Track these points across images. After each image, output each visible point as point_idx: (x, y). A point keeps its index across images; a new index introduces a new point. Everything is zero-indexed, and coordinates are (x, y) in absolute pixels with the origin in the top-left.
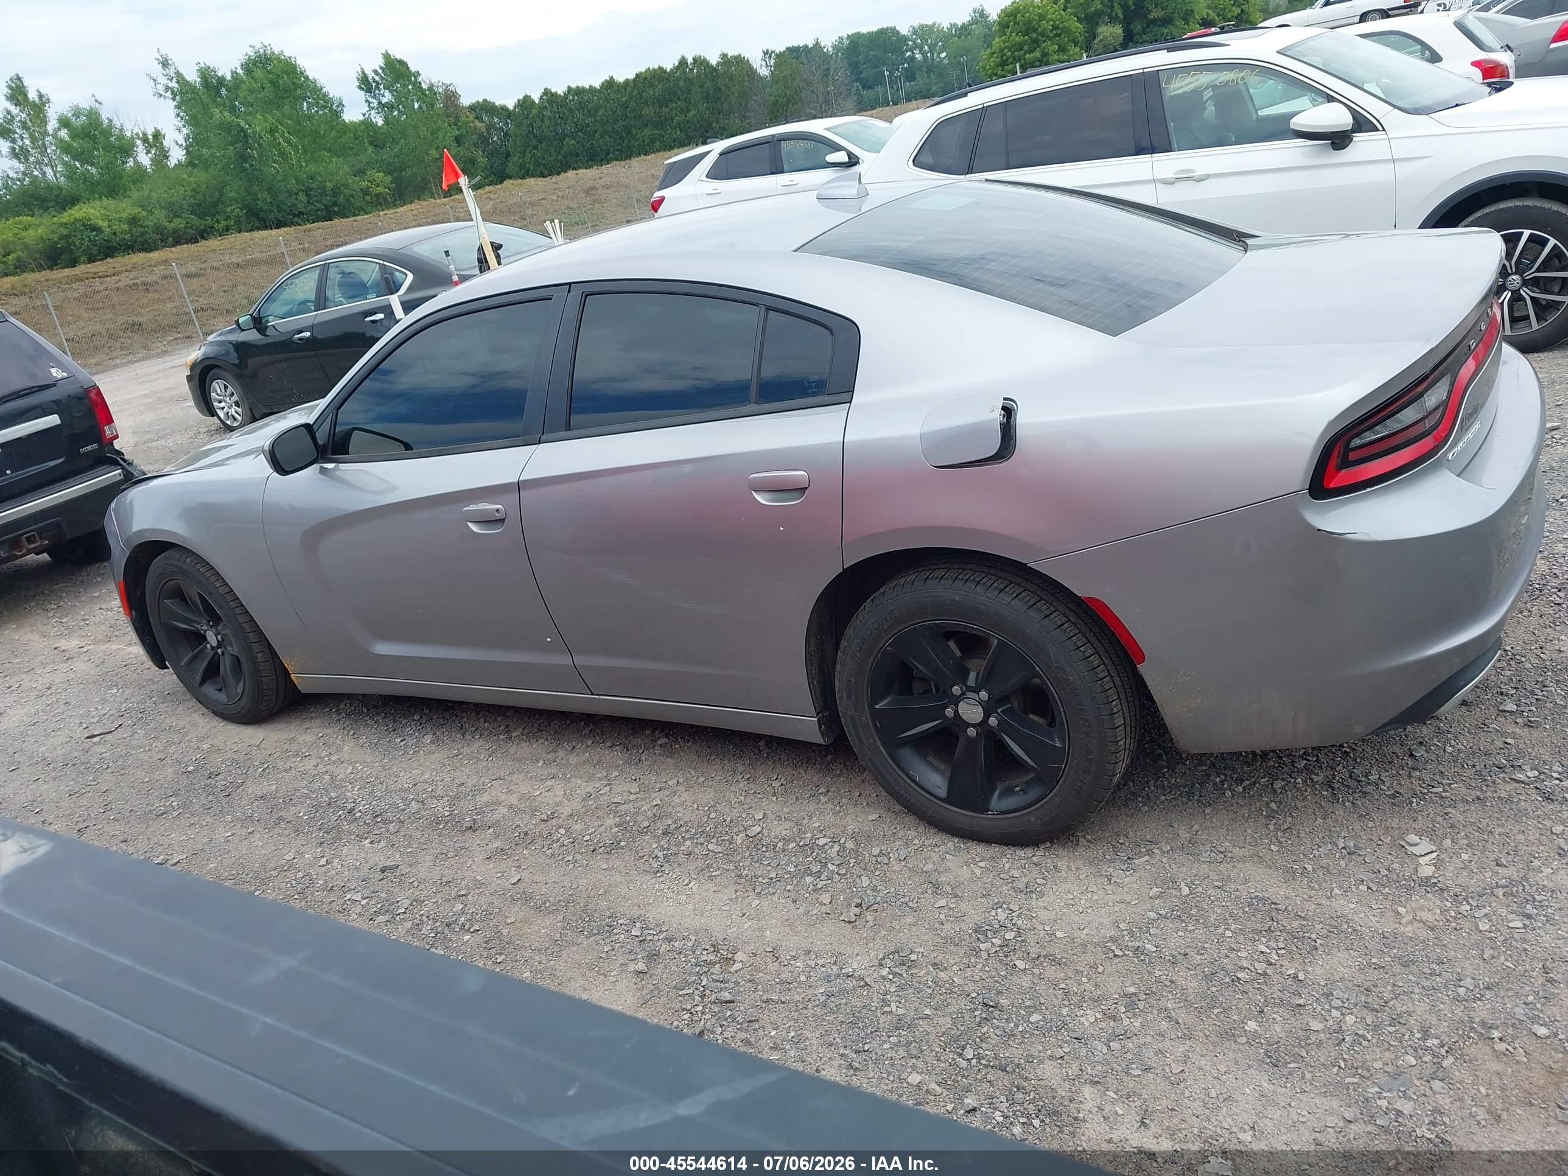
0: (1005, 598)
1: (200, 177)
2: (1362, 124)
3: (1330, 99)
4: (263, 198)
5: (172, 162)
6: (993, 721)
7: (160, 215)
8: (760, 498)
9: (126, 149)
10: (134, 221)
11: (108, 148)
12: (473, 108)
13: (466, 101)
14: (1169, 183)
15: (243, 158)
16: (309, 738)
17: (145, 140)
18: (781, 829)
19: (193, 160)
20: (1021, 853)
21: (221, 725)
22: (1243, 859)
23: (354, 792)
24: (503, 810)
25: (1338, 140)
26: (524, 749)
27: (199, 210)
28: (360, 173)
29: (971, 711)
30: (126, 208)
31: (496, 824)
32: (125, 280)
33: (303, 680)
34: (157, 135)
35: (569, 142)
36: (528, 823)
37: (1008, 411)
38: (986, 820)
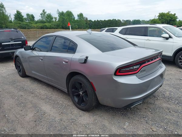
0: (84, 80)
1: (59, 22)
2: (170, 37)
3: (167, 33)
4: (64, 26)
5: (57, 21)
6: (83, 95)
7: (53, 26)
8: (64, 62)
9: (52, 18)
10: (50, 26)
11: (51, 18)
12: (89, 20)
13: (88, 20)
14: (146, 40)
15: (63, 21)
16: (26, 80)
17: (55, 18)
18: (61, 102)
19: (59, 21)
20: (83, 112)
21: (20, 77)
22: (106, 120)
23: (26, 87)
24: (37, 92)
25: (167, 39)
26: (44, 87)
27: (57, 26)
28: (75, 25)
29: (81, 93)
30: (50, 24)
31: (35, 94)
32: (46, 31)
33: (27, 74)
34: (56, 18)
35: (99, 26)
36: (38, 94)
37: (87, 58)
38: (80, 107)
